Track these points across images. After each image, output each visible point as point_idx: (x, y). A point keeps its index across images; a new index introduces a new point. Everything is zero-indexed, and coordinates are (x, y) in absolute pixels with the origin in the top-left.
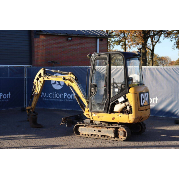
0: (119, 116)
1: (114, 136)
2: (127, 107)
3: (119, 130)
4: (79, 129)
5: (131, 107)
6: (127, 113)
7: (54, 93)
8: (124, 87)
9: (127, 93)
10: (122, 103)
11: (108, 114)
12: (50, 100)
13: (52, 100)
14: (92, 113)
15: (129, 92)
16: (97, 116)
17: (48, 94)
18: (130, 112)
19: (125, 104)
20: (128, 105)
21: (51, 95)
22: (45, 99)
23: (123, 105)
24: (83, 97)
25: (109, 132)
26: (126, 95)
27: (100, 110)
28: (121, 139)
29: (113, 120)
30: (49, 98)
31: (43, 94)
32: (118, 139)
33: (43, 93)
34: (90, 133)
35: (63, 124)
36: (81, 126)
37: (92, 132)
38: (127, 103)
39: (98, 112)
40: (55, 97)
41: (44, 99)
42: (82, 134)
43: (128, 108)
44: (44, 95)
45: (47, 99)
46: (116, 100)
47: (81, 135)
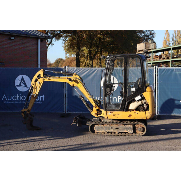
0: (136, 113)
1: (132, 132)
2: (143, 104)
3: (137, 126)
4: (94, 128)
5: (147, 104)
6: (144, 110)
7: (19, 96)
8: (141, 86)
9: (144, 92)
10: (138, 101)
11: (124, 112)
12: (14, 102)
13: (16, 102)
14: (107, 112)
15: (146, 91)
16: (112, 114)
17: (11, 96)
18: (146, 109)
19: (142, 102)
20: (145, 103)
21: (15, 98)
22: (8, 102)
23: (140, 103)
24: (90, 97)
25: (127, 129)
26: (143, 94)
27: (117, 109)
28: (139, 134)
29: (130, 117)
30: (12, 100)
31: (4, 97)
32: (136, 134)
33: (4, 95)
34: (106, 131)
35: (74, 124)
36: (96, 124)
37: (109, 129)
38: (143, 101)
39: (114, 110)
40: (20, 100)
41: (6, 102)
42: (98, 132)
43: (145, 106)
44: (6, 98)
45: (10, 102)
46: (132, 99)
47: (96, 134)
